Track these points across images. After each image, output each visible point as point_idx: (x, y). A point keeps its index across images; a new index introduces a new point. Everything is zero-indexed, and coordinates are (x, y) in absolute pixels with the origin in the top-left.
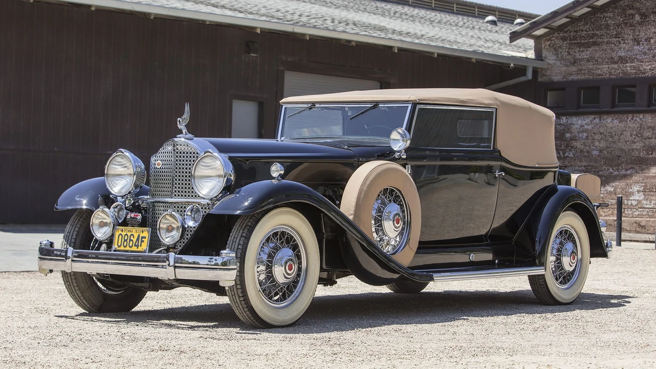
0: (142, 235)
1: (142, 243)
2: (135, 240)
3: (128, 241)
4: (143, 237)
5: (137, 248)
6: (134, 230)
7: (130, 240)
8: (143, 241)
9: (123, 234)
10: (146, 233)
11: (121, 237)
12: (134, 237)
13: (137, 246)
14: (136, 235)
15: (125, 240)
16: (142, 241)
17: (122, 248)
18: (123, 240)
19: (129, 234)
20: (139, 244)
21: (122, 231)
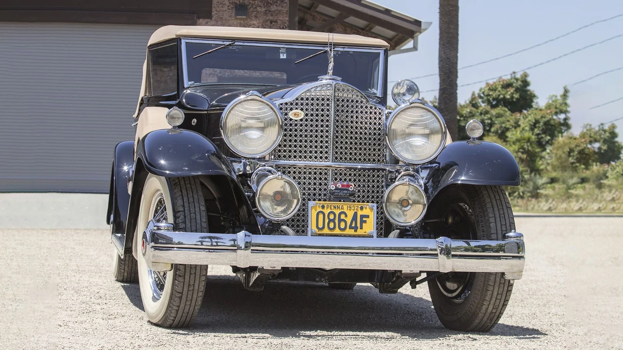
0: (360, 213)
1: (364, 224)
2: (349, 220)
3: (337, 221)
4: (362, 216)
5: (356, 231)
6: (345, 207)
7: (340, 220)
8: (365, 222)
9: (326, 211)
10: (369, 211)
11: (321, 216)
12: (346, 216)
13: (356, 229)
14: (350, 214)
15: (330, 221)
16: (362, 222)
17: (326, 231)
18: (327, 221)
19: (337, 212)
20: (359, 225)
21: (323, 207)
